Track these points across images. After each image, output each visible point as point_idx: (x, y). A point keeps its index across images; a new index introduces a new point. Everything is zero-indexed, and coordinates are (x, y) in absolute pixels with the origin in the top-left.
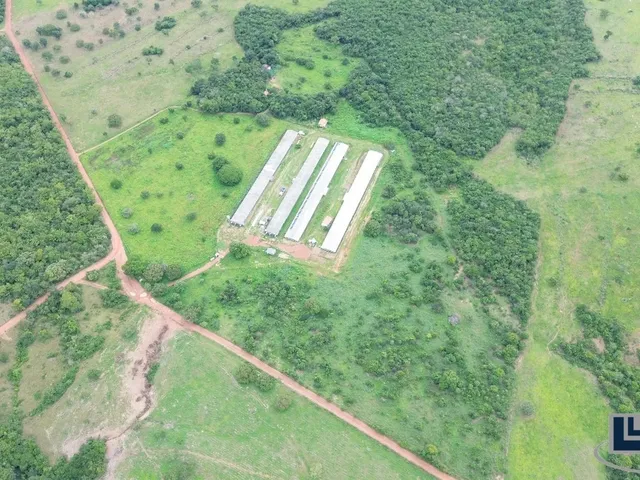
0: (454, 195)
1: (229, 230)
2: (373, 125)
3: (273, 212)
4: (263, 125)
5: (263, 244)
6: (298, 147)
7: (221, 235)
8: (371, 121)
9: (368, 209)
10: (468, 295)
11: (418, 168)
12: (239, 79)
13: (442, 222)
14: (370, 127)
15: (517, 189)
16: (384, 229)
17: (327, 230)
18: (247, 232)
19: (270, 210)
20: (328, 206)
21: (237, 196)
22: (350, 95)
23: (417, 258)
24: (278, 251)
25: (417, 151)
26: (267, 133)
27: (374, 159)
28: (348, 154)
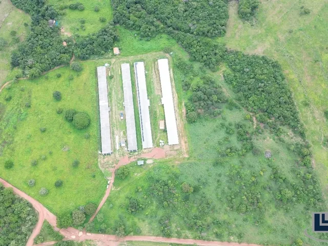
0: (224, 68)
1: (105, 160)
2: (149, 38)
3: (125, 133)
4: (78, 70)
5: (132, 159)
6: (111, 77)
7: (103, 167)
8: (147, 36)
9: (181, 103)
10: (267, 134)
11: (194, 59)
12: (40, 42)
13: (228, 92)
14: (148, 40)
15: (255, 47)
16: (199, 114)
17: (165, 131)
18: (117, 156)
19: (122, 133)
20: (156, 112)
21: (95, 133)
22: (121, 22)
23: (227, 124)
24: (145, 160)
25: (188, 47)
26: (85, 75)
27: (164, 65)
28: (146, 68)
